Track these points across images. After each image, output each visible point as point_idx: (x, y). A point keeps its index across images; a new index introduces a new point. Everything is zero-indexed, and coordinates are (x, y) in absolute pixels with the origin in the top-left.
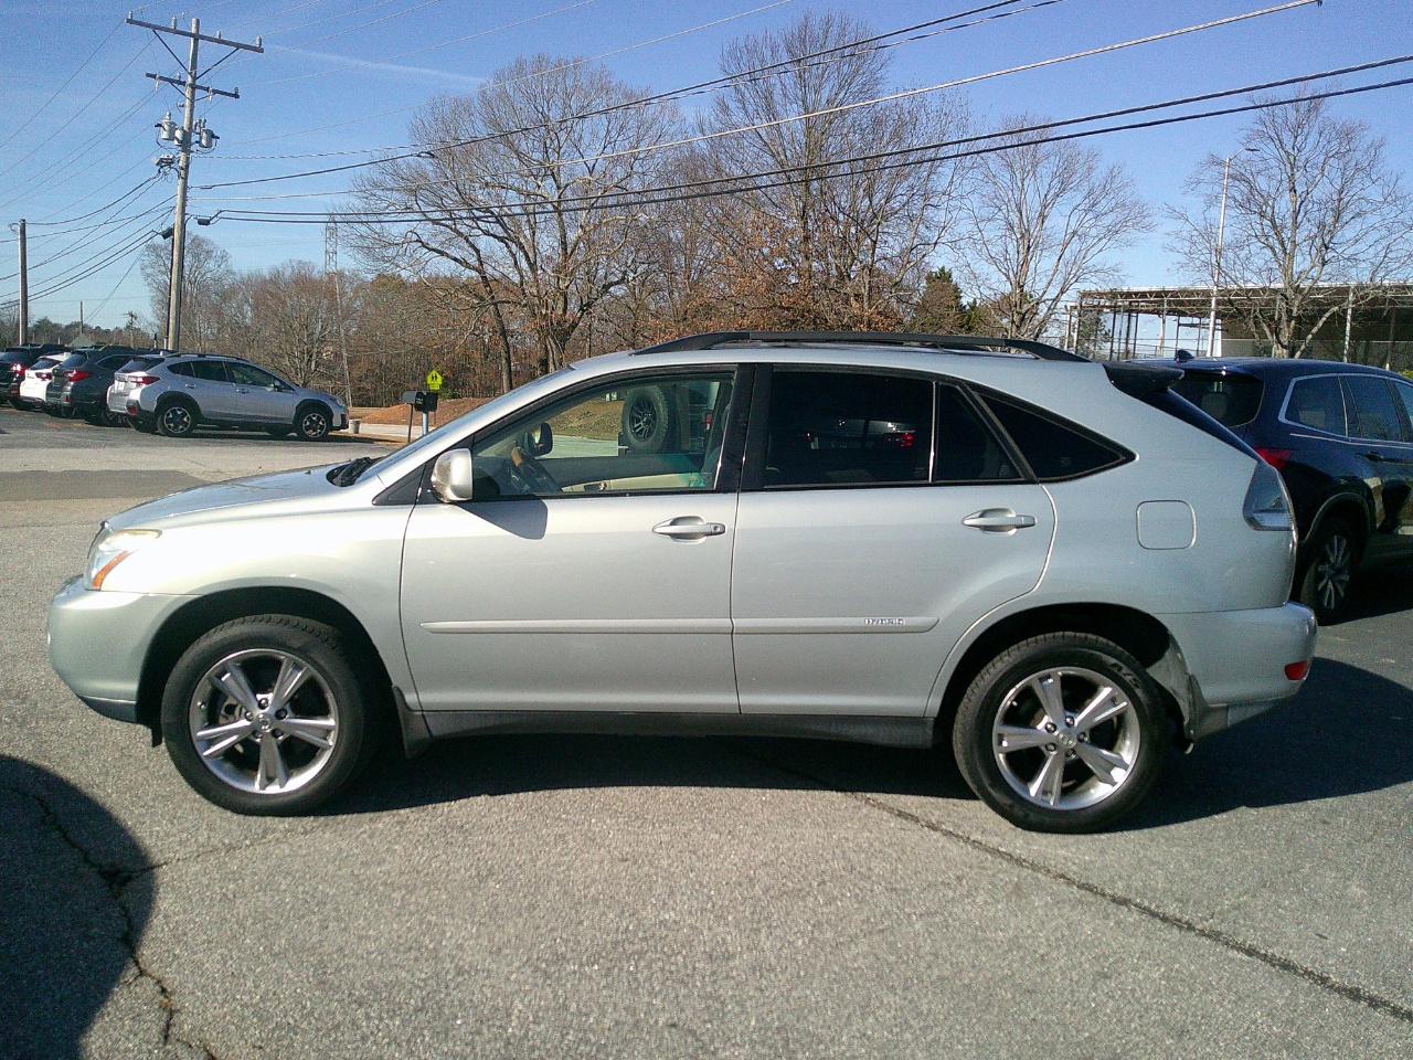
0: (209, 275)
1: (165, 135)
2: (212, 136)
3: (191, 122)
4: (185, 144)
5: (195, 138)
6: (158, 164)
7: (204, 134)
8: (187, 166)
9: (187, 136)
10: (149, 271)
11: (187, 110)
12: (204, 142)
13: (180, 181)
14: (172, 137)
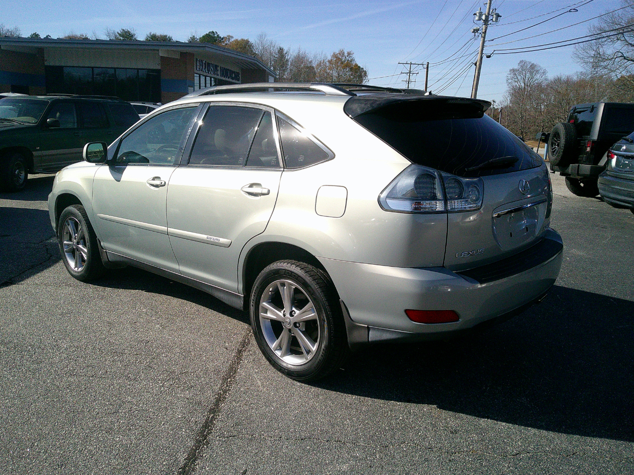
0: (536, 81)
1: (477, 18)
2: (498, 16)
3: (489, 11)
4: (486, 22)
5: (490, 18)
6: (473, 32)
7: (495, 16)
8: (486, 31)
9: (487, 17)
10: (510, 81)
11: (488, 5)
12: (494, 19)
13: (482, 39)
14: (480, 19)
